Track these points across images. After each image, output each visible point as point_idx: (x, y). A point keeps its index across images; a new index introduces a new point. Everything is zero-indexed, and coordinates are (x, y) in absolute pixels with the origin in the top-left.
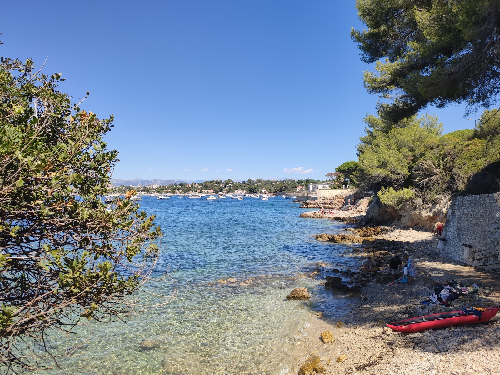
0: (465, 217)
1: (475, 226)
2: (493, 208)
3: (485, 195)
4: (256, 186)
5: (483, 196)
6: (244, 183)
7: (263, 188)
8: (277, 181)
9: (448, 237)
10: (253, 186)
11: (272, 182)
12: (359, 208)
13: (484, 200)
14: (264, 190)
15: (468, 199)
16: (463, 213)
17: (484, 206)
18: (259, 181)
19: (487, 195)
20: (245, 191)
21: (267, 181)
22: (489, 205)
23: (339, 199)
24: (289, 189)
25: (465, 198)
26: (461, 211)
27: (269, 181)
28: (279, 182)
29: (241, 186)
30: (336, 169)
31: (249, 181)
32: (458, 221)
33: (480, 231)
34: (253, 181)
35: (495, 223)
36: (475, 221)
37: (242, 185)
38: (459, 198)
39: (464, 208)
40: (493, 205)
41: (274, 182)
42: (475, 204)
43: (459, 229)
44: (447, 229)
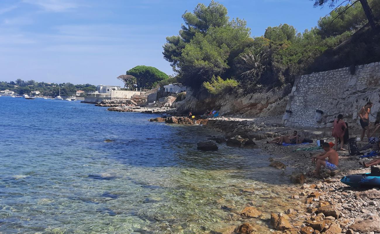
0: (312, 90)
1: (324, 96)
2: (344, 79)
3: (334, 70)
4: (27, 87)
5: (332, 72)
6: (12, 83)
7: (36, 90)
8: (52, 84)
9: (293, 110)
10: (24, 88)
11: (47, 85)
12: (167, 104)
13: (334, 75)
14: (37, 93)
15: (314, 76)
16: (309, 88)
17: (334, 79)
18: (31, 82)
19: (336, 70)
20: (13, 93)
21: (40, 83)
22: (339, 78)
23: (137, 99)
24: (68, 92)
25: (311, 75)
26: (306, 86)
27: (43, 83)
28: (55, 85)
29: (8, 86)
30: (127, 72)
31: (19, 82)
32: (304, 95)
33: (331, 99)
34: (23, 81)
35: (348, 90)
36: (324, 92)
37: (10, 86)
38: (304, 76)
39: (310, 84)
40: (343, 77)
41: (49, 85)
42: (323, 79)
43: (306, 101)
44: (292, 104)
